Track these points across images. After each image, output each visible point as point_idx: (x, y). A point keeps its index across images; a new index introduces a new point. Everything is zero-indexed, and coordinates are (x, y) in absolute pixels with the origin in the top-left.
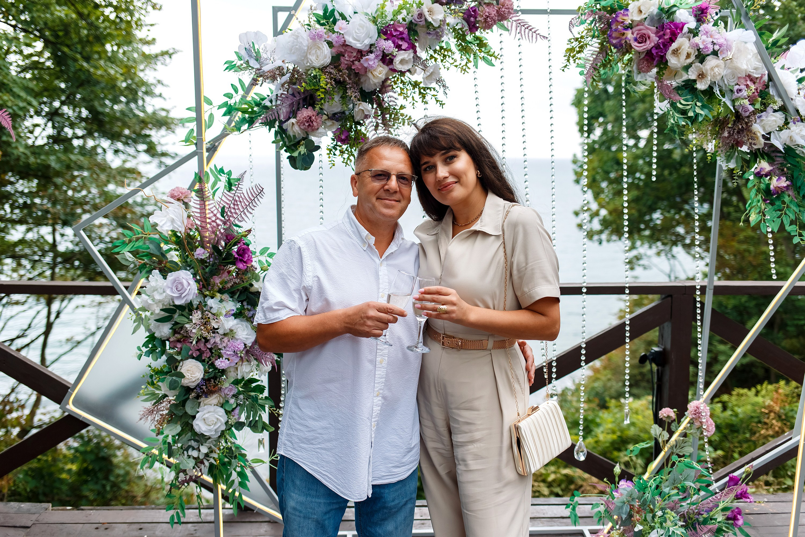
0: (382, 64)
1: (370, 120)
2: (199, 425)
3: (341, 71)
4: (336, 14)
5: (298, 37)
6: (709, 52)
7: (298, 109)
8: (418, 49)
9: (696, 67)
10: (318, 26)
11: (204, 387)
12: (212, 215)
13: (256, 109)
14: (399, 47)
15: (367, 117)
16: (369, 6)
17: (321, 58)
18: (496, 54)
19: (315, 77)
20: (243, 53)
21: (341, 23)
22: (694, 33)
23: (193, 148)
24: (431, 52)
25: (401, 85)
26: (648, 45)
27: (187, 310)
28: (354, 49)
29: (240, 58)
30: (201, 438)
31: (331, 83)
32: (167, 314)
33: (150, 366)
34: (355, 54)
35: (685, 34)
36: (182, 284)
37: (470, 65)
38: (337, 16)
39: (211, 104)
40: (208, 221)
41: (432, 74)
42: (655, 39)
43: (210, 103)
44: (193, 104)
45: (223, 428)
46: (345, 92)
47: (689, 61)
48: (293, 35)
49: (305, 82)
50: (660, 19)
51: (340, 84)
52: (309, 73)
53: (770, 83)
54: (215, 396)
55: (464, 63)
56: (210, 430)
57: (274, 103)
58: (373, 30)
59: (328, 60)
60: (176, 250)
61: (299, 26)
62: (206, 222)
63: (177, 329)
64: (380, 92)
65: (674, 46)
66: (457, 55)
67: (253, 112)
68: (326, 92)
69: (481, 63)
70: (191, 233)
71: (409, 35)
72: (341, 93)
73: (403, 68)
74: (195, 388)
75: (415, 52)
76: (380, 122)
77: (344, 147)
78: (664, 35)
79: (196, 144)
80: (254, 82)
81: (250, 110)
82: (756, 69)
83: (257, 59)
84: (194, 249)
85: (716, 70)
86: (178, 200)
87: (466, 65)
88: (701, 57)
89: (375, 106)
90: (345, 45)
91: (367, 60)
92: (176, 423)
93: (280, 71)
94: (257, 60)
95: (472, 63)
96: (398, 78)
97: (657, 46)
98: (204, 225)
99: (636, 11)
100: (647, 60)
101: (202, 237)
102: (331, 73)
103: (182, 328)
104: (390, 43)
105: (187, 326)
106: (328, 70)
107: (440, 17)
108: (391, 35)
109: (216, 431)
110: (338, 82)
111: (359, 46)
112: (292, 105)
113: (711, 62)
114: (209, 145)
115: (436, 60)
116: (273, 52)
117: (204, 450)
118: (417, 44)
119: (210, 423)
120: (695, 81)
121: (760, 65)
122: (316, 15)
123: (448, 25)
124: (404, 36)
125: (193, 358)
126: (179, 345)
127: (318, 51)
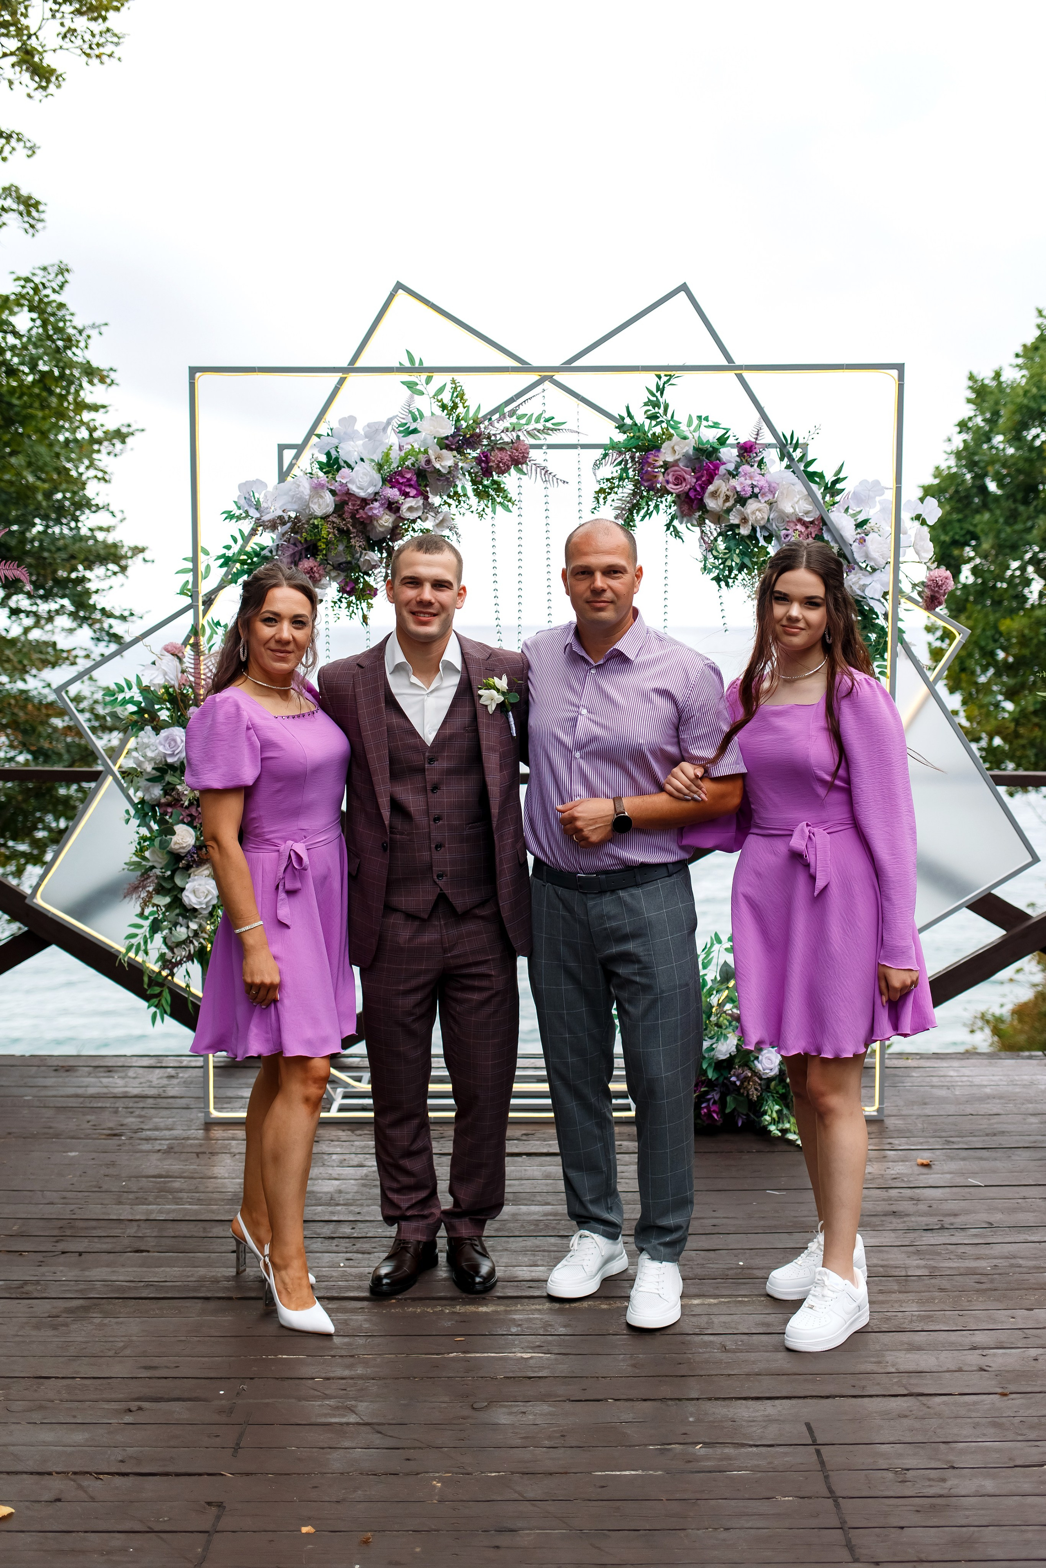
0: (388, 512)
1: (378, 570)
2: (189, 898)
3: (344, 520)
4: (340, 460)
5: (299, 486)
6: (748, 495)
7: (300, 560)
8: (430, 495)
9: (738, 511)
10: (321, 474)
11: (195, 856)
12: (207, 670)
13: (255, 559)
14: (406, 495)
15: (375, 567)
16: (374, 453)
17: (323, 506)
18: (513, 499)
19: (316, 527)
20: (242, 502)
21: (345, 471)
22: (733, 475)
23: (188, 601)
24: (445, 497)
25: (412, 533)
26: (684, 487)
27: (179, 772)
28: (358, 498)
29: (239, 508)
30: (190, 913)
31: (333, 533)
32: (158, 774)
33: (138, 833)
34: (359, 503)
35: (724, 475)
36: (175, 741)
37: (488, 511)
38: (342, 464)
39: (208, 554)
40: (203, 677)
41: (442, 521)
42: (691, 479)
43: (206, 553)
44: (190, 555)
45: (215, 902)
46: (349, 542)
47: (728, 504)
48: (294, 483)
49: (306, 532)
50: (698, 459)
51: (344, 533)
52: (311, 522)
53: (824, 528)
54: (206, 867)
55: (480, 509)
56: (200, 903)
57: (274, 553)
58: (377, 477)
59: (331, 509)
60: (168, 709)
61: (301, 474)
62: (200, 678)
63: (169, 789)
64: (390, 539)
65: (711, 488)
66: (473, 500)
67: (253, 563)
68: (328, 543)
69: (499, 508)
70: (185, 692)
71: (417, 481)
72: (345, 542)
73: (412, 516)
74: (185, 856)
75: (426, 498)
76: (389, 572)
77: (351, 599)
78: (703, 476)
79: (191, 596)
80: (254, 532)
81: (249, 561)
82: (807, 513)
83: (258, 507)
84: (187, 707)
85: (757, 513)
86: (173, 654)
87: (483, 510)
88: (742, 500)
89: (385, 555)
90: (348, 493)
91: (371, 509)
92: (165, 895)
93: (282, 521)
94: (257, 509)
95: (490, 509)
96: (409, 527)
97: (693, 488)
98: (197, 681)
99: (670, 451)
100: (687, 503)
101: (197, 695)
102: (333, 522)
103: (174, 789)
104: (396, 491)
105: (179, 787)
106: (331, 518)
107: (450, 463)
108: (397, 481)
109: (207, 903)
110: (340, 531)
111: (362, 494)
112: (293, 555)
113: (752, 506)
114: (205, 598)
115: (449, 505)
116: (275, 500)
117: (194, 926)
118: (428, 489)
119: (201, 895)
120: (738, 526)
121: (810, 507)
122: (319, 463)
123: (462, 468)
124: (412, 483)
125: (184, 823)
126: (169, 810)
127: (321, 500)
